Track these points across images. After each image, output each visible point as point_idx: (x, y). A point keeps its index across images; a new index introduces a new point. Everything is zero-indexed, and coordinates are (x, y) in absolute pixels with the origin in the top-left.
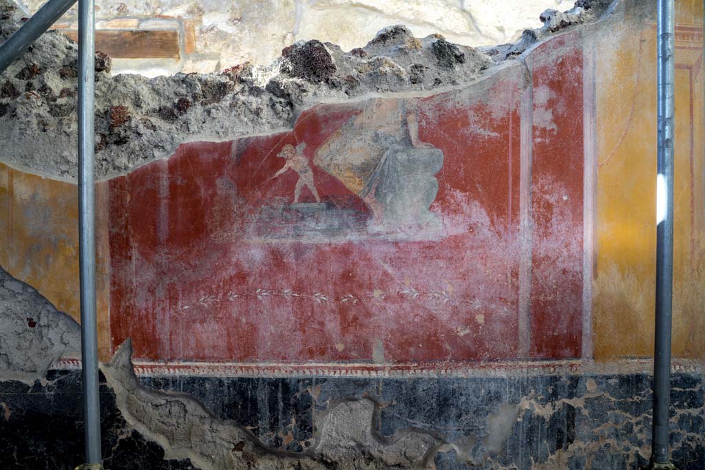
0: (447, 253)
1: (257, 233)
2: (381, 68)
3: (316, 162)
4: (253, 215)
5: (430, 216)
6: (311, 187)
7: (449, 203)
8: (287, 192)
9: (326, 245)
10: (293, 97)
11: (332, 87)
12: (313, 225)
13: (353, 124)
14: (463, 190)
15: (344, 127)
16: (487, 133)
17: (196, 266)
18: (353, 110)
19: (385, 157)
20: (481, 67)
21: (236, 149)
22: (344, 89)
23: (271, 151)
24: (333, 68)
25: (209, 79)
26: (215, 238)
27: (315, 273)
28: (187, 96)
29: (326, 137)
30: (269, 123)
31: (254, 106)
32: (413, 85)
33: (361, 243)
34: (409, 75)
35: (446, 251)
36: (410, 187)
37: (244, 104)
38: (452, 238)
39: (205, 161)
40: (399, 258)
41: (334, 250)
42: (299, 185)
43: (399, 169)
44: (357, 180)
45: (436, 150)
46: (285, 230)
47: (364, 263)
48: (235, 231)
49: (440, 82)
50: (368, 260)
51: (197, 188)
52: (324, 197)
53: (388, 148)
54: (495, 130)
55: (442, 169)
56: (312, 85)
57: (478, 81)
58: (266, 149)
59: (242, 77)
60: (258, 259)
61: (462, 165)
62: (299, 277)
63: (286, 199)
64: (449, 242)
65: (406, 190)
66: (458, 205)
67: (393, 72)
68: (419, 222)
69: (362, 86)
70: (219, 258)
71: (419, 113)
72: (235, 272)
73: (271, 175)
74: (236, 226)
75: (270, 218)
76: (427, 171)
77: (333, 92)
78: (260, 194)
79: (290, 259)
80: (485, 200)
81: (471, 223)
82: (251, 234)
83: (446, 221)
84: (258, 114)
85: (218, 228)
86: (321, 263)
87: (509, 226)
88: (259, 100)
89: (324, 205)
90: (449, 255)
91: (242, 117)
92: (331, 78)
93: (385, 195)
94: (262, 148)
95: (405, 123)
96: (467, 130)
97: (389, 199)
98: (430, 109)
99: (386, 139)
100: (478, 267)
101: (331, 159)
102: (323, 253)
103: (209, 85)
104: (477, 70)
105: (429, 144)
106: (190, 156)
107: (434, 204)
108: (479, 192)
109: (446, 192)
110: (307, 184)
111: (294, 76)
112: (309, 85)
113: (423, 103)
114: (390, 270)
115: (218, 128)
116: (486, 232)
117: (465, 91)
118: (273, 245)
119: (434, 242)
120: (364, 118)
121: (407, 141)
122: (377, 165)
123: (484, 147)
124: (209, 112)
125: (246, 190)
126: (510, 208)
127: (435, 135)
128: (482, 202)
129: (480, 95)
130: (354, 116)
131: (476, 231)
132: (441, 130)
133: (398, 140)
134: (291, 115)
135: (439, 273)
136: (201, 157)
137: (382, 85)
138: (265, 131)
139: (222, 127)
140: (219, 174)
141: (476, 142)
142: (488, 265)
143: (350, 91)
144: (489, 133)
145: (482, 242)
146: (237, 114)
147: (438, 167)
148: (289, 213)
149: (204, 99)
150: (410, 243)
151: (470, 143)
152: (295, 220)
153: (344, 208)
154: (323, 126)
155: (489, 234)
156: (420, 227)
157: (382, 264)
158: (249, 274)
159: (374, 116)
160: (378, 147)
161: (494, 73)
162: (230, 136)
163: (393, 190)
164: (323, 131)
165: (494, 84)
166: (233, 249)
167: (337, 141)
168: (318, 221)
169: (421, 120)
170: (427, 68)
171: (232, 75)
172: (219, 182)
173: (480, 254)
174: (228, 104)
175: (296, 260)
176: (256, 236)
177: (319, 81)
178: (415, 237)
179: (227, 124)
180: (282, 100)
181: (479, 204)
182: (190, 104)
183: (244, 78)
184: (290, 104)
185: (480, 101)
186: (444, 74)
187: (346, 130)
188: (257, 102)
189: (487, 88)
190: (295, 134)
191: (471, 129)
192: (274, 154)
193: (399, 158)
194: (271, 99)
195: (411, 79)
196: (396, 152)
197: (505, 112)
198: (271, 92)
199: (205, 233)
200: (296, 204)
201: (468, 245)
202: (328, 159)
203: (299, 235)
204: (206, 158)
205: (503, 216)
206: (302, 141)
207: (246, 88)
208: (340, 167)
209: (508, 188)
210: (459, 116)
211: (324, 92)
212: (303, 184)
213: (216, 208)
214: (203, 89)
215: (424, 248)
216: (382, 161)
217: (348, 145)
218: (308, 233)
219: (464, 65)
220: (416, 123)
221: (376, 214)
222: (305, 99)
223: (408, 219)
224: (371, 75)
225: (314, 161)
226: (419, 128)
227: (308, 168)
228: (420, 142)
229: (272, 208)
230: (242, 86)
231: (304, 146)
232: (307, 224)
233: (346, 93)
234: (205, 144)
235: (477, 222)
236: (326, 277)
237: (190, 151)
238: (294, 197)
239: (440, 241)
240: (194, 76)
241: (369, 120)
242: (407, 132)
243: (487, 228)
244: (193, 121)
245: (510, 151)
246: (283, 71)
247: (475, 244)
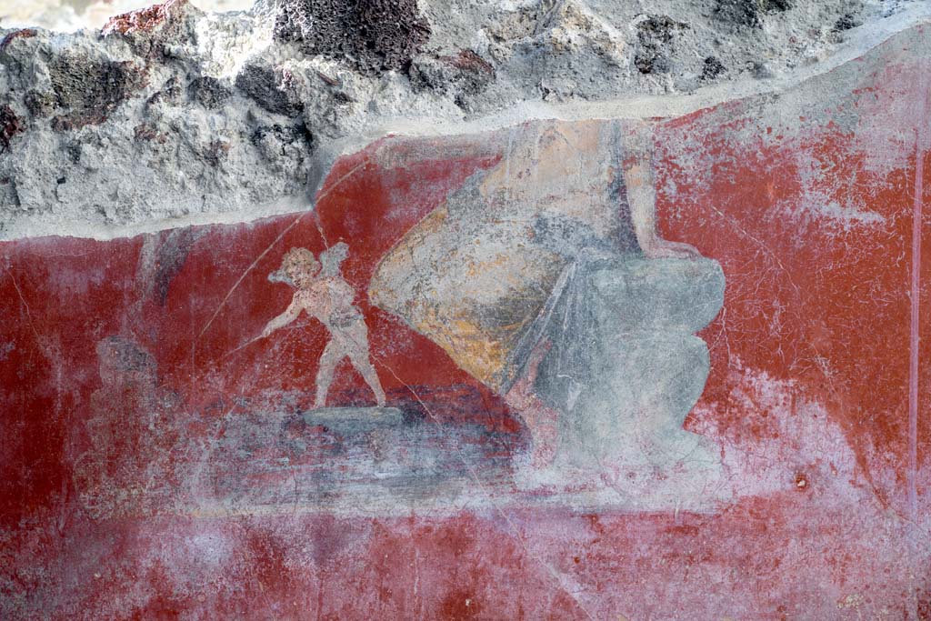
0: (732, 545)
1: (210, 490)
2: (555, 32)
3: (377, 296)
4: (201, 440)
5: (686, 444)
6: (362, 364)
7: (740, 408)
8: (296, 375)
9: (401, 520)
10: (313, 115)
11: (421, 88)
12: (365, 466)
13: (476, 193)
14: (779, 371)
15: (452, 201)
16: (849, 215)
17: (36, 584)
18: (476, 155)
19: (562, 282)
20: (837, 18)
21: (154, 258)
22: (452, 91)
23: (252, 266)
24: (423, 29)
25: (73, 52)
26: (92, 503)
27: (371, 598)
28: (8, 98)
29: (402, 229)
30: (245, 185)
31: (204, 138)
32: (643, 78)
33: (497, 517)
34: (632, 52)
35: (731, 542)
36: (632, 363)
37: (175, 129)
38: (747, 504)
39: (64, 292)
40: (601, 558)
41: (423, 535)
42: (328, 360)
43: (602, 315)
44: (488, 344)
45: (705, 261)
46: (291, 481)
47: (504, 571)
48: (152, 482)
49: (719, 68)
50: (514, 561)
51: (43, 366)
52: (395, 391)
53: (571, 259)
54: (871, 206)
55: (720, 315)
56: (366, 81)
57: (826, 65)
58: (237, 260)
59: (168, 46)
60: (215, 562)
61: (776, 304)
62: (326, 610)
63: (293, 396)
64: (739, 516)
65: (619, 373)
66: (765, 414)
67: (589, 44)
68: (656, 459)
69: (503, 82)
70: (102, 560)
71: (658, 159)
72: (147, 598)
73: (251, 331)
74: (152, 471)
75: (248, 448)
76: (678, 321)
77: (424, 100)
78: (221, 383)
79: (302, 561)
80: (840, 400)
81: (803, 463)
82: (193, 490)
83: (730, 458)
84: (214, 162)
85: (103, 476)
86: (387, 570)
87: (910, 473)
88: (219, 119)
89: (396, 413)
90: (740, 552)
91: (170, 167)
92: (416, 60)
93: (563, 386)
94: (227, 256)
95: (619, 189)
96: (793, 208)
97: (573, 397)
98: (689, 150)
99: (566, 233)
100: (821, 585)
101: (417, 288)
102: (392, 543)
103: (72, 71)
104: (825, 30)
105: (685, 246)
106: (22, 278)
107: (697, 411)
108: (823, 380)
109: (730, 378)
110: (351, 355)
111: (315, 52)
112: (356, 78)
113: (670, 132)
114: (575, 591)
115: (102, 198)
116: (843, 490)
117: (789, 98)
118: (256, 521)
119: (697, 516)
120: (507, 175)
121: (625, 238)
122: (541, 303)
123: (840, 254)
124: (75, 153)
125: (183, 371)
126: (915, 420)
127: (702, 223)
128: (832, 407)
129: (833, 106)
130: (479, 171)
131: (815, 487)
132: (718, 206)
133: (601, 236)
134: (307, 166)
135: (712, 601)
136: (52, 279)
137: (557, 81)
138: (235, 209)
139: (114, 197)
140: (107, 328)
141: (817, 238)
142: (851, 581)
143: (469, 99)
144: (855, 215)
145: (832, 515)
146: (157, 159)
147: (710, 309)
148: (301, 435)
149: (59, 111)
150: (631, 517)
151: (799, 244)
152: (316, 453)
153: (450, 421)
154: (394, 197)
155: (853, 495)
156: (658, 474)
157: (554, 573)
158: (187, 604)
159: (535, 171)
160: (547, 254)
161: (877, 42)
162: (137, 220)
163: (583, 369)
164: (394, 214)
165: (875, 74)
166: (144, 532)
167: (433, 239)
168: (379, 457)
169: (664, 180)
170: (683, 26)
171: (139, 39)
172: (104, 348)
173: (825, 551)
174: (129, 128)
175: (321, 561)
176: (208, 497)
177: (383, 68)
178: (646, 500)
179: (127, 186)
180: (282, 120)
181: (823, 412)
182: (19, 125)
183: (174, 48)
184: (304, 132)
185: (831, 124)
186: (731, 43)
187: (457, 208)
188: (212, 123)
189: (852, 87)
190: (318, 219)
191: (805, 204)
192: (261, 273)
193: (602, 284)
194: (250, 117)
195: (637, 61)
196: (595, 267)
197: (904, 154)
198: (250, 96)
199: (65, 491)
200: (319, 410)
201: (791, 525)
202: (409, 287)
203: (326, 495)
204: (69, 283)
205: (893, 444)
206: (337, 241)
207: (181, 81)
208: (442, 310)
209: (907, 366)
210: (769, 168)
211: (399, 100)
212: (340, 356)
213: (98, 420)
214: (58, 80)
215: (669, 531)
216: (556, 293)
217: (464, 251)
218: (354, 488)
219: (789, 14)
220: (651, 189)
221: (537, 438)
222: (345, 122)
223: (627, 452)
224: (526, 50)
225: (370, 293)
226: (658, 203)
227: (353, 312)
228: (661, 242)
229: (254, 420)
230: (167, 72)
231: (343, 252)
232: (350, 464)
233: (459, 102)
234: (65, 243)
235: (818, 460)
236: (401, 609)
237: (23, 262)
238: (313, 390)
239: (714, 512)
240: (29, 41)
241: (521, 183)
242: (625, 215)
243: (849, 477)
244: (30, 177)
245: (916, 263)
246: (284, 36)
247: (813, 523)
